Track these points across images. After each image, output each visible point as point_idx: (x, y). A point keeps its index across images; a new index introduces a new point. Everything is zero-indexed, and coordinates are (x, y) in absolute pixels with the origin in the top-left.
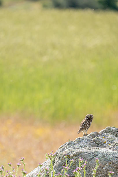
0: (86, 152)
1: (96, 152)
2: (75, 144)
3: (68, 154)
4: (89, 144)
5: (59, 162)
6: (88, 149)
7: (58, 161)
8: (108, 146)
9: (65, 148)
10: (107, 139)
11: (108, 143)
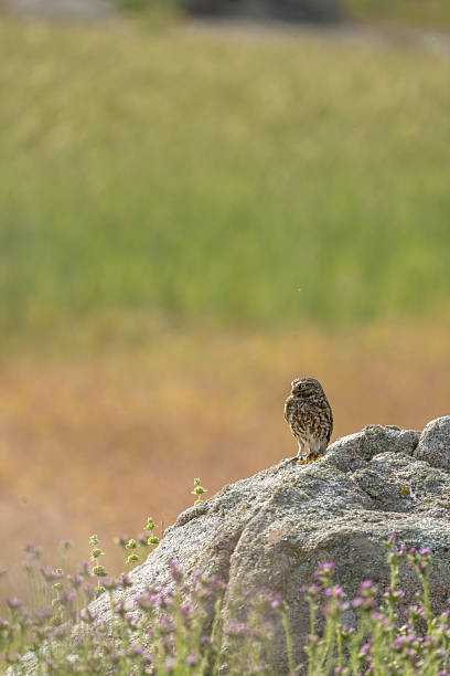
0: (371, 535)
1: (409, 531)
2: (303, 499)
3: (294, 541)
4: (355, 500)
5: (256, 571)
6: (366, 521)
7: (247, 570)
8: (421, 507)
9: (269, 514)
10: (408, 479)
11: (417, 496)
